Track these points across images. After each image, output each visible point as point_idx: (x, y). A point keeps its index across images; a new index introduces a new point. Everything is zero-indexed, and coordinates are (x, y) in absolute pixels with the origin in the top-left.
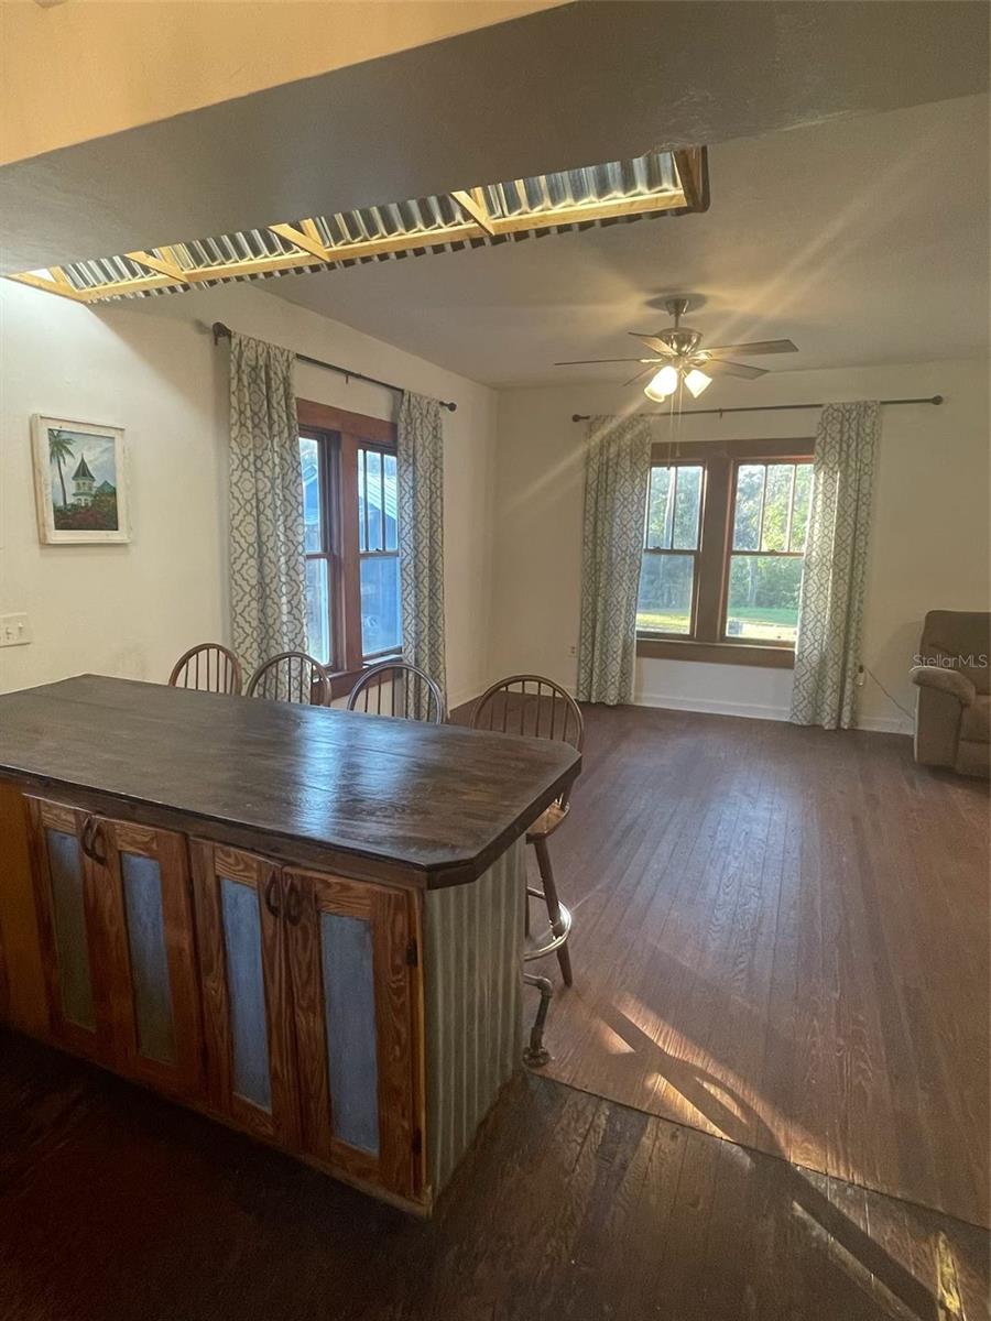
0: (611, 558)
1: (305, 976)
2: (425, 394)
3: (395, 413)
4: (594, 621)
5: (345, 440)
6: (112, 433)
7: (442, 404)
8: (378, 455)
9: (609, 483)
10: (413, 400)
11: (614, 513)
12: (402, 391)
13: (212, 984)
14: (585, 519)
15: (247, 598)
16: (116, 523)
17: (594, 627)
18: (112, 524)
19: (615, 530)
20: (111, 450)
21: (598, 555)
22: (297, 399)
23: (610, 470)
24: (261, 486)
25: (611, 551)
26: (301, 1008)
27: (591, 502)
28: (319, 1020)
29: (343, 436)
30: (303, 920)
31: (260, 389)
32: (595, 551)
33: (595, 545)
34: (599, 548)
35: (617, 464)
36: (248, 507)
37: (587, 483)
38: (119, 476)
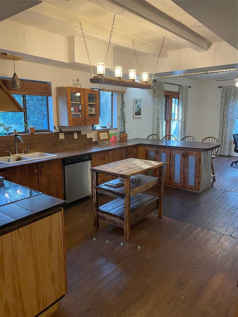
0: (227, 120)
1: (186, 164)
2: (185, 85)
3: (179, 90)
4: (223, 135)
5: (170, 97)
6: (141, 100)
7: (188, 87)
8: (175, 99)
9: (228, 102)
10: (183, 87)
11: (228, 109)
12: (181, 85)
13: (172, 168)
14: (221, 111)
15: (156, 127)
16: (141, 114)
17: (222, 137)
18: (140, 114)
19: (229, 113)
20: (141, 103)
21: (224, 119)
22: (165, 90)
23: (228, 99)
24: (159, 107)
25: (228, 119)
26: (185, 168)
27: (223, 107)
28: (187, 170)
29: (170, 96)
30: (187, 157)
31: (160, 90)
32: (223, 118)
33: (223, 117)
34: (224, 118)
35: (230, 98)
36: (157, 111)
37: (222, 102)
38: (142, 107)
